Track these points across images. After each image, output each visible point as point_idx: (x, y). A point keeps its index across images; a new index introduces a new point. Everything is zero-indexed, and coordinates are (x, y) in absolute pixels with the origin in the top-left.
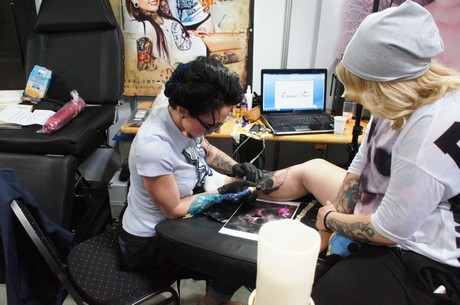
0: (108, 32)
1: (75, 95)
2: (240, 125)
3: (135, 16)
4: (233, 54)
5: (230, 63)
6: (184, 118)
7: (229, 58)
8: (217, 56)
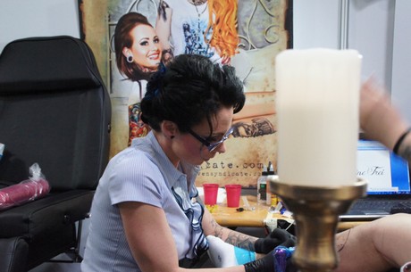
0: (90, 94)
1: (36, 172)
3: (127, 74)
4: (265, 122)
5: (262, 135)
6: (172, 137)
7: (259, 127)
8: (242, 125)
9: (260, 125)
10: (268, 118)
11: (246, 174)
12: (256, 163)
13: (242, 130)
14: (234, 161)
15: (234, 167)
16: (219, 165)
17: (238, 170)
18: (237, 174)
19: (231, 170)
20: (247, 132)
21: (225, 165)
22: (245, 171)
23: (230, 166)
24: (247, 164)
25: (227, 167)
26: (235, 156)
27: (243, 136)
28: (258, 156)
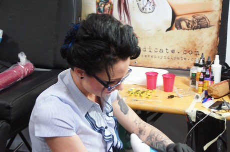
2: (200, 100)
4: (204, 18)
5: (200, 28)
6: (82, 78)
7: (198, 22)
8: (184, 20)
9: (199, 20)
10: (206, 15)
11: (185, 59)
12: (193, 51)
13: (183, 24)
14: (176, 48)
15: (176, 52)
16: (165, 51)
17: (179, 56)
18: (178, 59)
19: (174, 55)
20: (188, 26)
21: (169, 50)
22: (184, 56)
23: (173, 51)
24: (187, 51)
25: (170, 52)
26: (177, 44)
27: (184, 29)
28: (195, 45)
